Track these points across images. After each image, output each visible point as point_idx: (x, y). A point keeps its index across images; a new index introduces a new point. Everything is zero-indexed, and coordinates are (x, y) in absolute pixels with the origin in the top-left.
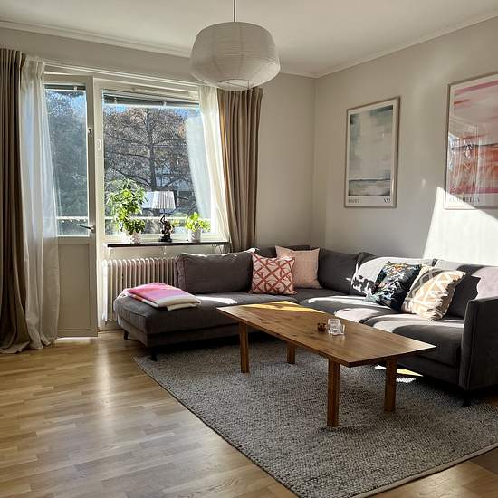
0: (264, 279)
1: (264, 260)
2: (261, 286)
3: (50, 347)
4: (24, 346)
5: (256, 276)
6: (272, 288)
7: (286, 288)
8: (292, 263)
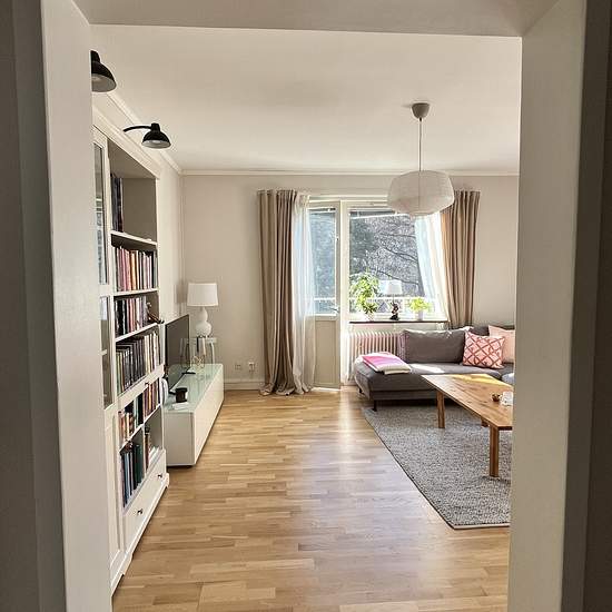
0: (473, 354)
1: (475, 337)
2: (471, 360)
3: (308, 393)
4: (291, 391)
5: (466, 351)
6: (480, 362)
7: (494, 362)
8: (501, 341)
